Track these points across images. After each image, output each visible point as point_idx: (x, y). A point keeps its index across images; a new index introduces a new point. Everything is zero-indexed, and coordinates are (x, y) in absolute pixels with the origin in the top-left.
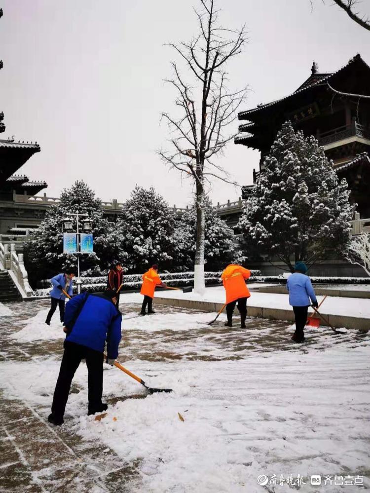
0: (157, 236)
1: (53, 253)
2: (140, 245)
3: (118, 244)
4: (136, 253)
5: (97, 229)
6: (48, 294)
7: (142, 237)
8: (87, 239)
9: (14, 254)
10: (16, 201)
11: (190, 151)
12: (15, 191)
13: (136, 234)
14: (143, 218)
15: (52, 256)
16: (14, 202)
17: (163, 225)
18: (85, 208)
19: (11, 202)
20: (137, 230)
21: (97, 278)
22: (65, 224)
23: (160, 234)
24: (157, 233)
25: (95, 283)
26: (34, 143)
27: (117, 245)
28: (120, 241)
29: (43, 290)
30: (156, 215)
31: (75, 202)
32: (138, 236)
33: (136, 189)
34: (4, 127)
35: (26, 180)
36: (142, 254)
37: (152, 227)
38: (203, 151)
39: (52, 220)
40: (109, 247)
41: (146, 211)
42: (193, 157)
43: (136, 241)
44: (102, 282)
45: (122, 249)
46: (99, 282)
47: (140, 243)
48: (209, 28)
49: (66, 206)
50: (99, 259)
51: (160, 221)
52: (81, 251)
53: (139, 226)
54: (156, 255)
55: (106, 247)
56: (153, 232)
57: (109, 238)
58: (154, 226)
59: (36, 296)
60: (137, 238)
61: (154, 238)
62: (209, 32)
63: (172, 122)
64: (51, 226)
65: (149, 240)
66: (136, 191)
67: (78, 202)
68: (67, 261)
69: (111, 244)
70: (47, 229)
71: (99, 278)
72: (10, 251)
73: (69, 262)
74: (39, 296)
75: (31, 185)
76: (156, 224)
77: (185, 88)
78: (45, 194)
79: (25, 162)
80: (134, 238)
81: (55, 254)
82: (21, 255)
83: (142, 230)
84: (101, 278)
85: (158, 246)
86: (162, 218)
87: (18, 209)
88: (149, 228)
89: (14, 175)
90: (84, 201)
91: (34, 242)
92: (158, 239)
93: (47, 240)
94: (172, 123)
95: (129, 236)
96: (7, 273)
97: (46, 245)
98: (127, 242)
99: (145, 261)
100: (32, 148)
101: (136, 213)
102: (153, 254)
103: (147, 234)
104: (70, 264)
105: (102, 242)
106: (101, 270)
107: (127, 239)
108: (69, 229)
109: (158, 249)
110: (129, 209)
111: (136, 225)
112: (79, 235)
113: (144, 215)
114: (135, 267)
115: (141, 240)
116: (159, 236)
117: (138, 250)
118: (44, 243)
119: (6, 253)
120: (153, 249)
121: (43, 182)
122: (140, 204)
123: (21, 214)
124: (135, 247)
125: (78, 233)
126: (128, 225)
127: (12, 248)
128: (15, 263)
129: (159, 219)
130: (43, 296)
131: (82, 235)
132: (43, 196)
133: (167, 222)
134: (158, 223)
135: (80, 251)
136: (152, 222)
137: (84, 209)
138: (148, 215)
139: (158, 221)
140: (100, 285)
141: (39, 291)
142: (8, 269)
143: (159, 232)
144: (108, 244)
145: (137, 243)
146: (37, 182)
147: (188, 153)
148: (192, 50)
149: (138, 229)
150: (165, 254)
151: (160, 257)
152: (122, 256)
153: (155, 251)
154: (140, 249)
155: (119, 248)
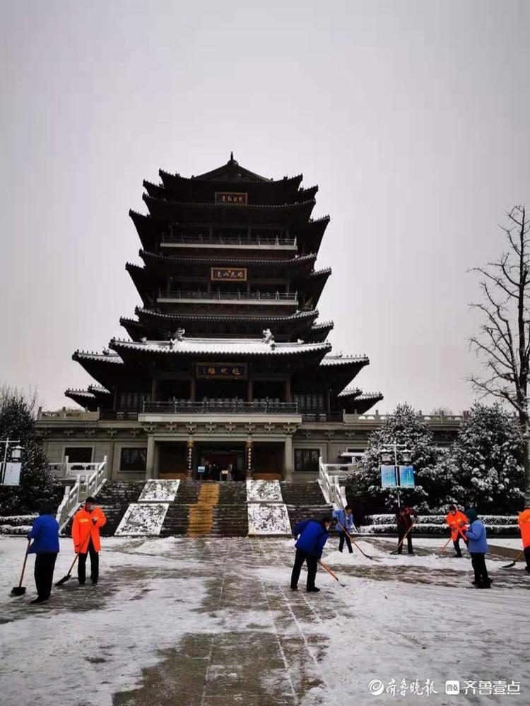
0: (504, 466)
1: (375, 485)
2: (481, 478)
3: (450, 476)
4: (475, 488)
5: (422, 458)
6: (370, 532)
7: (483, 467)
8: (406, 472)
9: (337, 486)
10: (346, 422)
11: (509, 375)
12: (344, 411)
13: (474, 464)
14: (483, 442)
15: (375, 489)
16: (344, 422)
17: (512, 452)
18: (408, 435)
19: (340, 423)
20: (476, 459)
21: (424, 517)
22: (382, 456)
23: (508, 464)
24: (504, 462)
25: (422, 522)
26: (363, 356)
27: (448, 478)
28: (452, 472)
29: (365, 527)
30: (501, 439)
31: (397, 428)
32: (477, 465)
33: (475, 405)
34: (331, 347)
35: (359, 393)
36: (483, 489)
37: (497, 454)
38: (524, 373)
39: (374, 449)
40: (439, 480)
41: (488, 434)
42: (512, 380)
43: (475, 472)
44: (431, 522)
45: (457, 483)
46: (428, 522)
47: (480, 475)
48: (522, 239)
49: (388, 433)
50: (427, 494)
51: (508, 446)
52: (401, 484)
53: (478, 453)
54: (504, 492)
55: (434, 479)
56: (500, 461)
57: (437, 469)
58: (499, 453)
59: (357, 533)
60: (476, 469)
61: (499, 469)
62: (522, 244)
63: (481, 346)
64: (373, 456)
65: (493, 471)
66: (475, 408)
67: (401, 428)
68: (390, 496)
69: (440, 476)
70: (370, 460)
71: (427, 517)
72: (334, 482)
73: (393, 497)
74: (361, 534)
75: (364, 398)
76: (502, 450)
77: (498, 307)
78: (377, 411)
79: (355, 376)
80: (471, 468)
81: (377, 487)
82: (343, 488)
83: (482, 457)
84: (430, 516)
85: (507, 480)
86: (511, 443)
87: (348, 431)
88: (493, 456)
89: (345, 389)
90: (408, 426)
91: (357, 473)
92: (505, 469)
93: (370, 471)
94: (482, 348)
95: (465, 465)
96: (332, 507)
97: (368, 477)
98: (464, 474)
99: (488, 498)
100: (361, 362)
101: (475, 436)
102: (501, 491)
103: (489, 463)
104: (394, 499)
105: (429, 474)
106: (430, 508)
107: (462, 470)
108: (387, 462)
109: (506, 483)
110: (467, 431)
111: (473, 452)
112: (398, 468)
113: (485, 439)
114: (476, 505)
115: (481, 470)
116: (507, 466)
117: (477, 484)
118: (366, 475)
119: (331, 485)
120: (499, 483)
121: (378, 393)
122: (480, 425)
123: (352, 436)
124: (474, 479)
125: (396, 465)
126: (465, 451)
127: (336, 481)
128: (338, 496)
129: (507, 443)
130: (365, 534)
131: (401, 467)
132: (375, 414)
133: (518, 448)
134: (506, 449)
135: (399, 485)
136: (496, 447)
137: (407, 437)
138: (490, 439)
139: (505, 446)
140: (427, 525)
141: (362, 528)
142: (333, 502)
143: (507, 461)
144: (437, 476)
145: (476, 475)
146: (371, 393)
147: (507, 376)
148: (503, 266)
149: (478, 456)
150: (517, 490)
151: (510, 494)
152: (456, 491)
153: (502, 486)
154: (481, 483)
155: (452, 481)
